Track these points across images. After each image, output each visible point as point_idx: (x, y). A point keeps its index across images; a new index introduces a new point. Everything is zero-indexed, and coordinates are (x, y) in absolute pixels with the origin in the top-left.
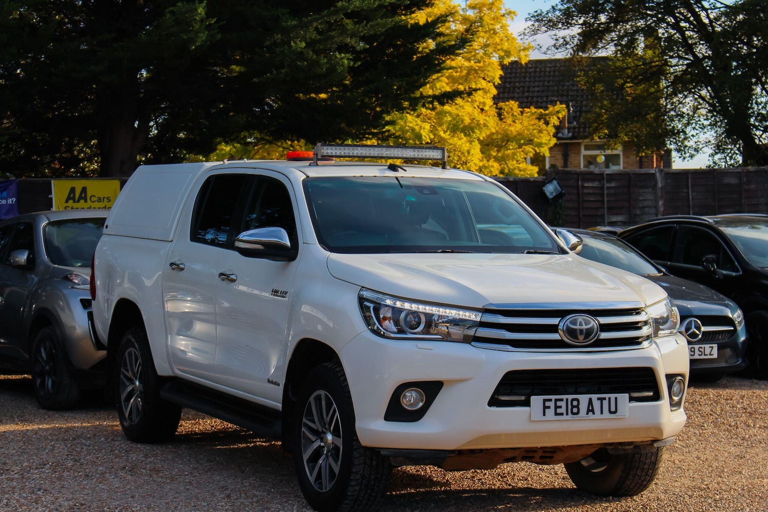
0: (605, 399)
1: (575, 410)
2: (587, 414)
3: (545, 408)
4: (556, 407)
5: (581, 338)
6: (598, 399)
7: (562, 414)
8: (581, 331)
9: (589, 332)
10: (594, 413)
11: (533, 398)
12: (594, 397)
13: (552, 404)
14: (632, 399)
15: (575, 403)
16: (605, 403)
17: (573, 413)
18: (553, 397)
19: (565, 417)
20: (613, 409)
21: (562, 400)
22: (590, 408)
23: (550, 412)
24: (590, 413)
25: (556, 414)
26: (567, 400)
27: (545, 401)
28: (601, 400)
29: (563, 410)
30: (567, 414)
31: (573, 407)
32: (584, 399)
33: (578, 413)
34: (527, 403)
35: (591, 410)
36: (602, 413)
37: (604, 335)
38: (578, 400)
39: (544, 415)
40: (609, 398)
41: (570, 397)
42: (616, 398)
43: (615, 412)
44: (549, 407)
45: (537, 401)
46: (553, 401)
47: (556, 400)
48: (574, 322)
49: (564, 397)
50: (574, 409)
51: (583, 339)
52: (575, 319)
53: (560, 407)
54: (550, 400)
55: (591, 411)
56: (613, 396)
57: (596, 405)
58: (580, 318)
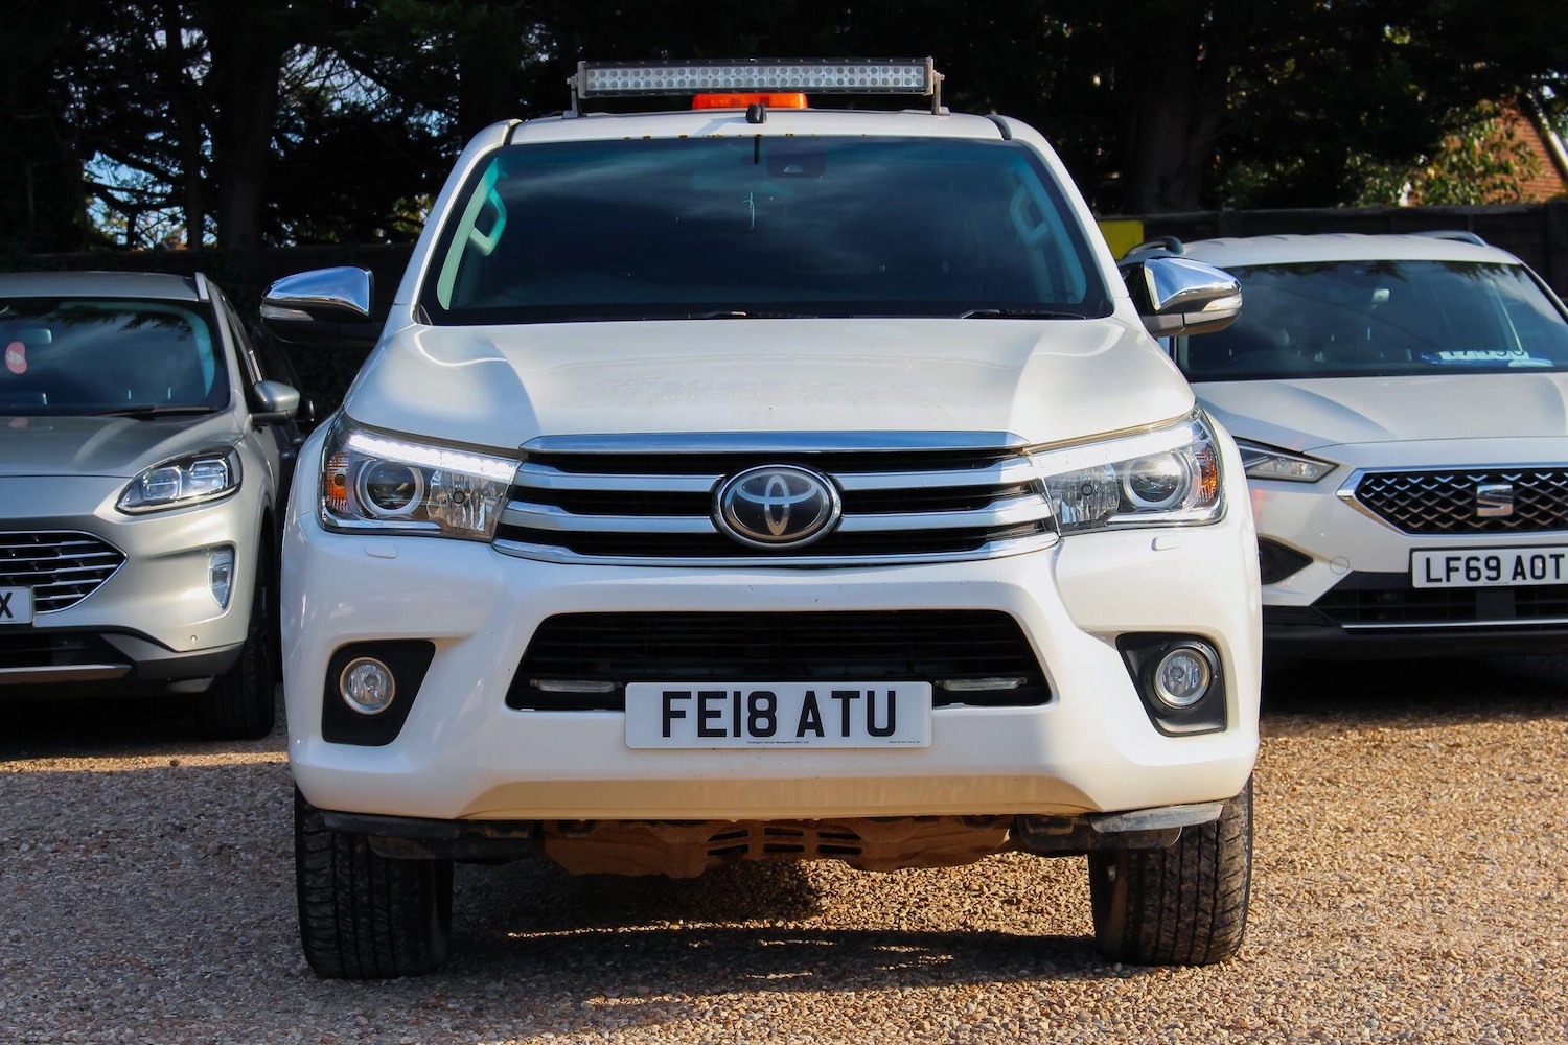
0: (856, 694)
1: (762, 723)
2: (800, 733)
3: (668, 715)
4: (704, 714)
5: (777, 528)
6: (835, 695)
7: (721, 733)
8: (777, 512)
9: (801, 515)
10: (820, 733)
11: (632, 689)
12: (823, 690)
13: (690, 706)
14: (941, 699)
15: (762, 704)
16: (858, 707)
17: (754, 732)
18: (695, 688)
19: (729, 741)
20: (881, 722)
21: (722, 695)
22: (810, 719)
23: (684, 729)
24: (810, 734)
25: (703, 732)
26: (737, 695)
27: (668, 697)
28: (846, 697)
29: (725, 722)
30: (737, 733)
31: (755, 714)
32: (789, 695)
33: (771, 731)
34: (616, 702)
35: (810, 721)
36: (846, 732)
37: (854, 523)
38: (771, 697)
39: (666, 732)
40: (871, 695)
41: (747, 688)
42: (892, 695)
43: (890, 730)
44: (681, 714)
45: (644, 696)
46: (695, 696)
47: (703, 696)
48: (757, 488)
49: (730, 687)
50: (760, 721)
51: (784, 533)
52: (759, 479)
53: (717, 714)
54: (686, 695)
55: (810, 726)
56: (881, 689)
57: (830, 711)
58: (777, 476)
